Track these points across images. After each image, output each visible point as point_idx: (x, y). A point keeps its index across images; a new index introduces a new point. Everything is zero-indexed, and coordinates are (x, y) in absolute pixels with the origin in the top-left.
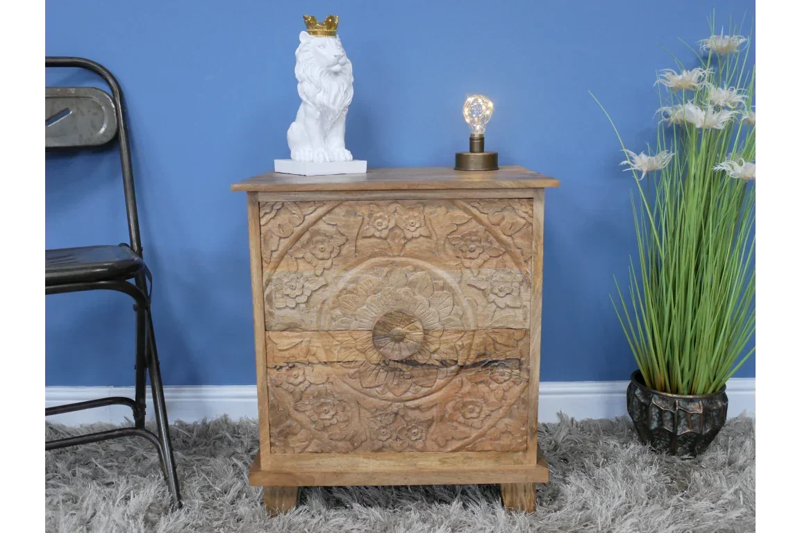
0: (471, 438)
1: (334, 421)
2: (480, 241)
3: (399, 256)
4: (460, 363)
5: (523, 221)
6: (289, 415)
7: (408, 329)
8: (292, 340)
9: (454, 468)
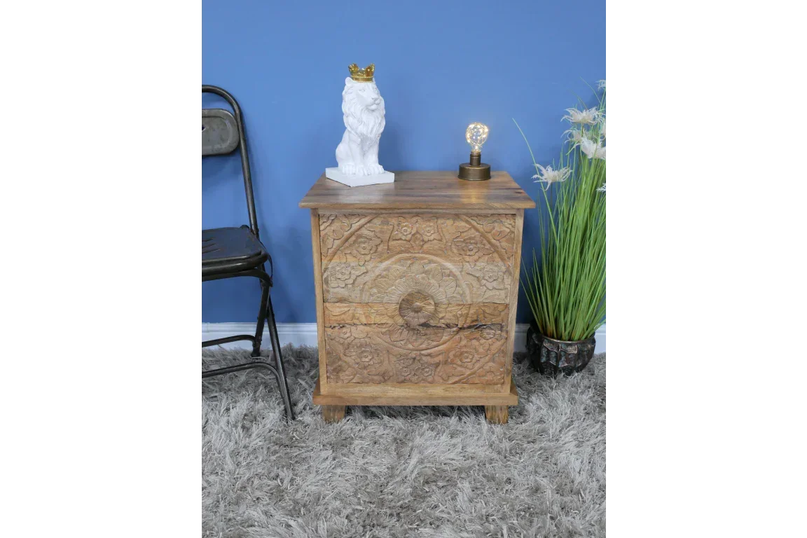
0: (465, 375)
1: (371, 363)
2: (476, 244)
3: (419, 253)
4: (459, 326)
5: (508, 230)
6: (340, 358)
7: (425, 304)
8: (343, 309)
9: (453, 395)
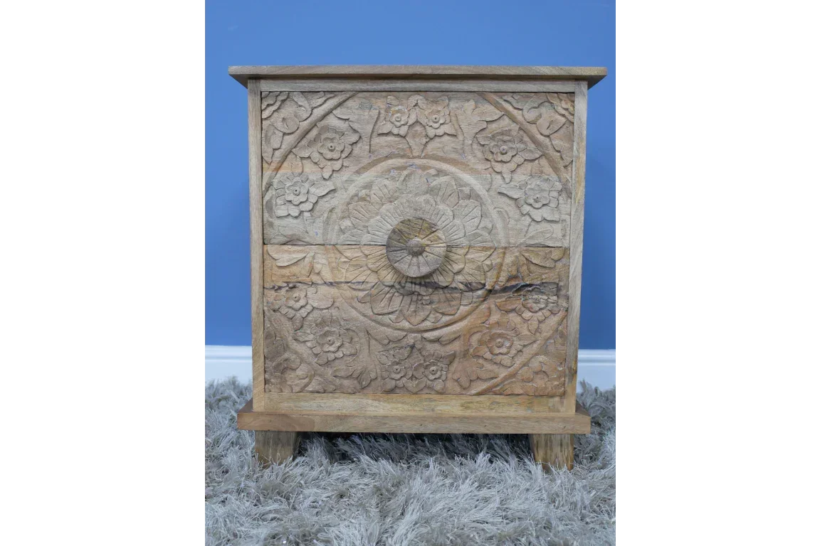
0: (499, 379)
1: (340, 354)
2: (513, 142)
3: (419, 157)
4: (488, 287)
5: (563, 120)
6: (287, 345)
7: (428, 240)
8: (294, 256)
9: (479, 414)
